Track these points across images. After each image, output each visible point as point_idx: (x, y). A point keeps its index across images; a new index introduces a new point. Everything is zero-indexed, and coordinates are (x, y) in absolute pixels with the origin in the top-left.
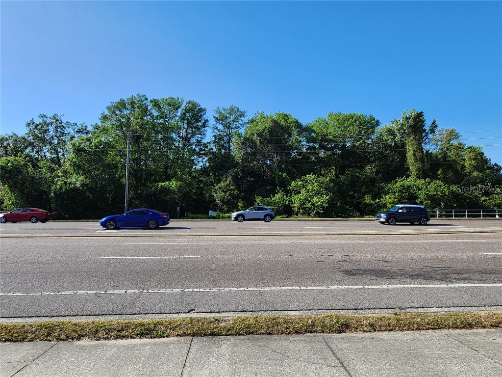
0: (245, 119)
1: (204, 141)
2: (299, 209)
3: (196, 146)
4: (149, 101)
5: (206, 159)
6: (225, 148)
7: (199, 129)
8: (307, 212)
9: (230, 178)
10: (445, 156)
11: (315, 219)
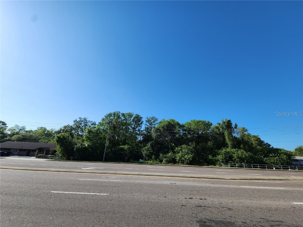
0: (158, 122)
1: (141, 130)
2: (179, 160)
3: (138, 131)
4: (121, 113)
5: (142, 137)
6: (150, 133)
7: (139, 125)
8: (183, 162)
9: (149, 145)
10: (243, 139)
11: (186, 165)
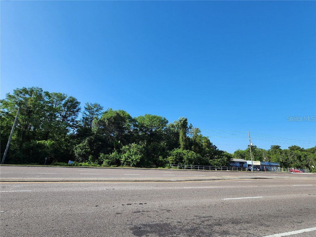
0: (102, 111)
1: (76, 120)
2: (124, 162)
3: (71, 122)
4: (43, 92)
5: (76, 129)
6: (88, 125)
7: (74, 113)
8: (128, 164)
9: (86, 141)
11: (132, 168)
